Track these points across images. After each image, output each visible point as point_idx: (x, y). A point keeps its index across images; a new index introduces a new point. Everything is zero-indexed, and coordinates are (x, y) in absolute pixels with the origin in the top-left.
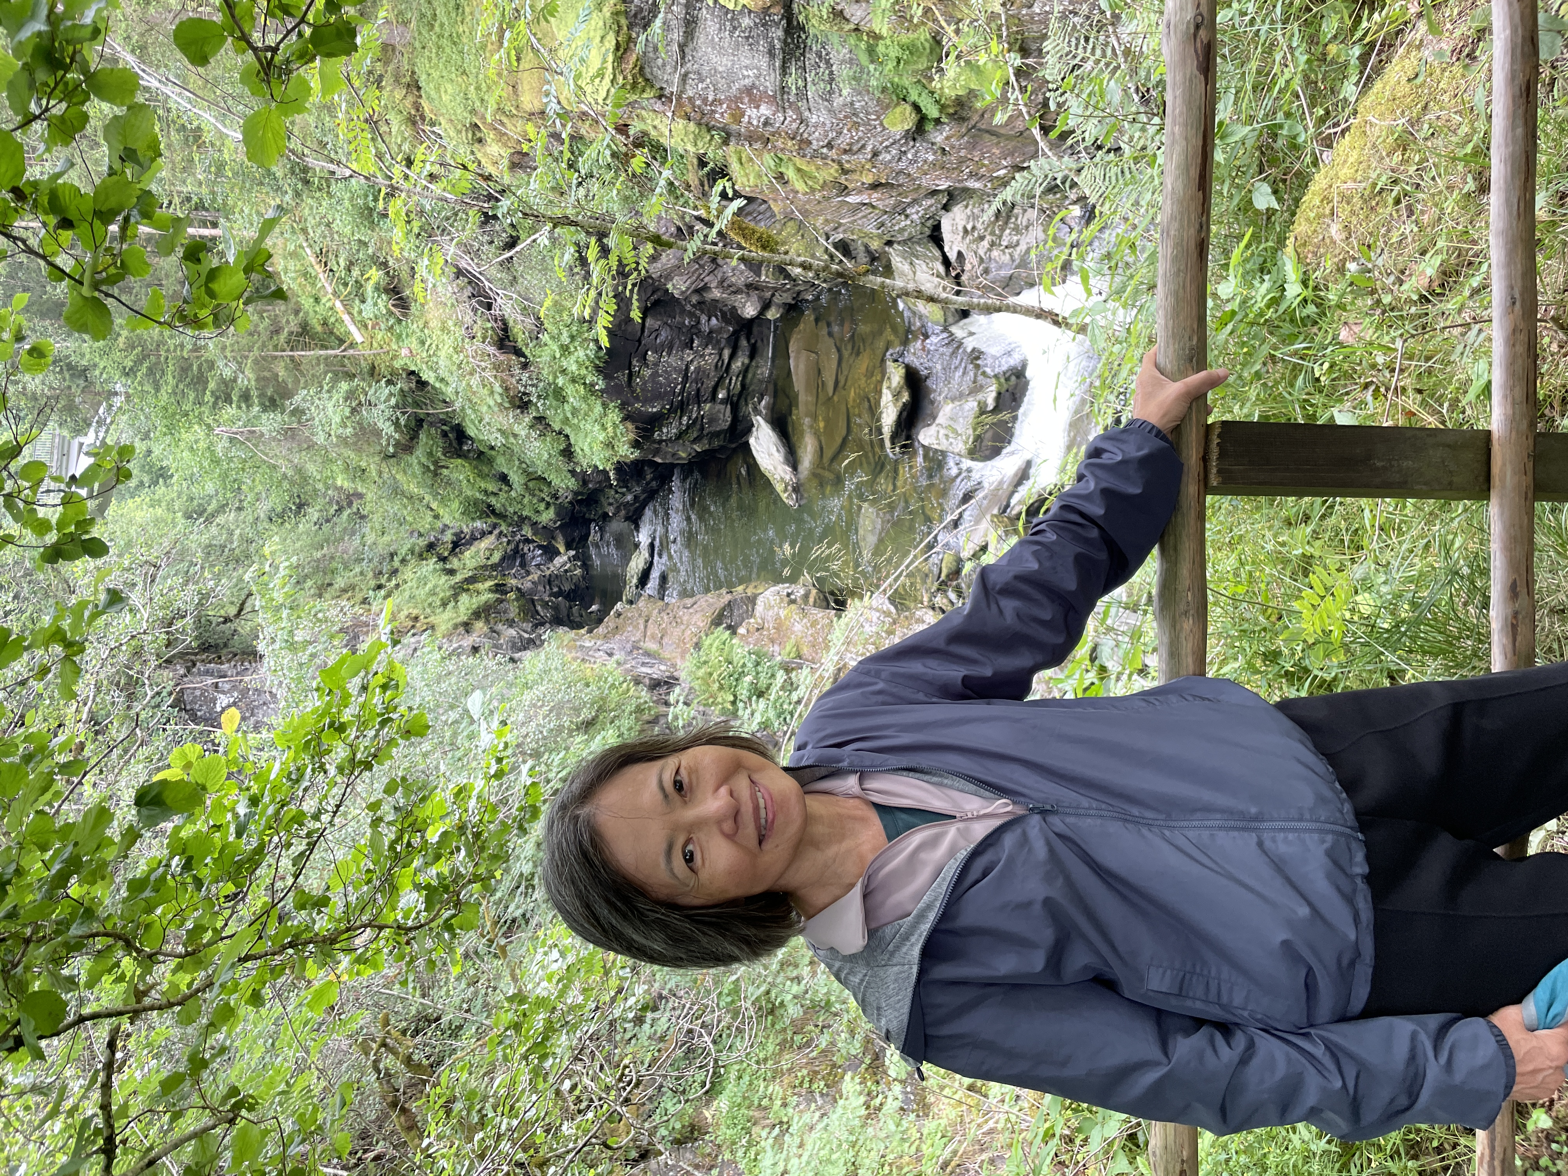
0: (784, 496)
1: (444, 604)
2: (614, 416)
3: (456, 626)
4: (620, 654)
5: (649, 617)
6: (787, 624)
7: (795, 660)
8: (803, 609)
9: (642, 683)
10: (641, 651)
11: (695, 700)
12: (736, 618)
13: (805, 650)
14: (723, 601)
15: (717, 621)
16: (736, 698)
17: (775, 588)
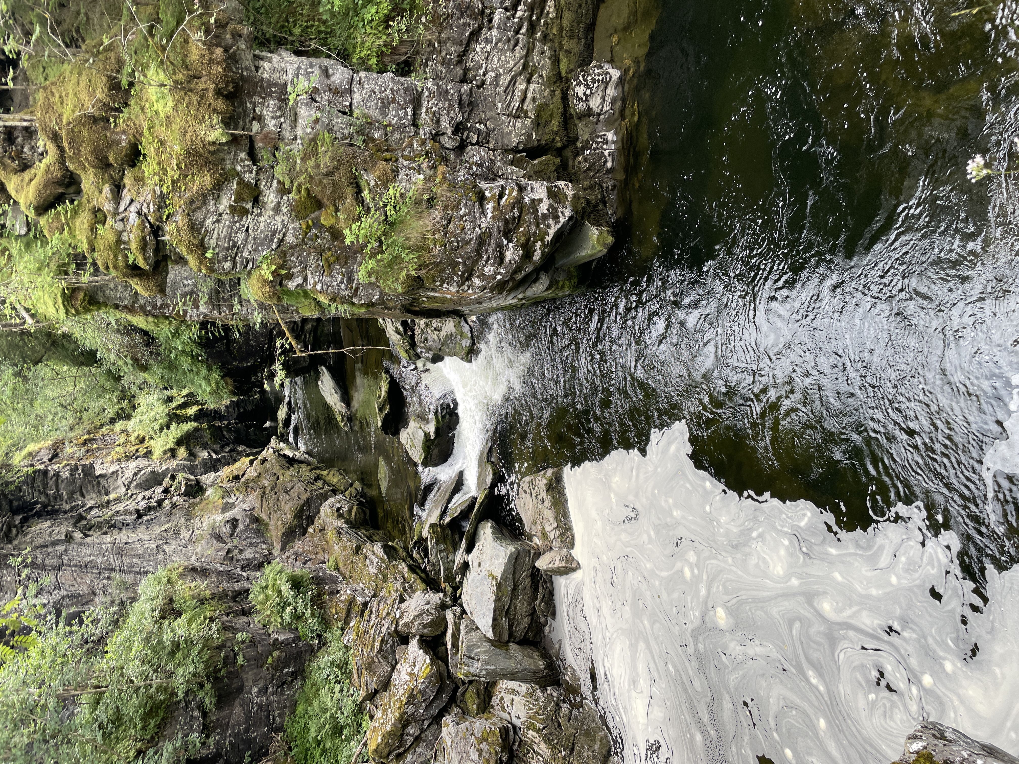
0: (342, 424)
1: (162, 429)
2: (215, 376)
3: (165, 452)
4: (241, 527)
5: (264, 493)
6: (331, 542)
7: (334, 573)
8: (340, 533)
9: (227, 595)
10: (255, 526)
11: (256, 619)
12: (313, 510)
13: (341, 565)
14: (305, 497)
15: (299, 515)
16: (283, 620)
17: (332, 500)
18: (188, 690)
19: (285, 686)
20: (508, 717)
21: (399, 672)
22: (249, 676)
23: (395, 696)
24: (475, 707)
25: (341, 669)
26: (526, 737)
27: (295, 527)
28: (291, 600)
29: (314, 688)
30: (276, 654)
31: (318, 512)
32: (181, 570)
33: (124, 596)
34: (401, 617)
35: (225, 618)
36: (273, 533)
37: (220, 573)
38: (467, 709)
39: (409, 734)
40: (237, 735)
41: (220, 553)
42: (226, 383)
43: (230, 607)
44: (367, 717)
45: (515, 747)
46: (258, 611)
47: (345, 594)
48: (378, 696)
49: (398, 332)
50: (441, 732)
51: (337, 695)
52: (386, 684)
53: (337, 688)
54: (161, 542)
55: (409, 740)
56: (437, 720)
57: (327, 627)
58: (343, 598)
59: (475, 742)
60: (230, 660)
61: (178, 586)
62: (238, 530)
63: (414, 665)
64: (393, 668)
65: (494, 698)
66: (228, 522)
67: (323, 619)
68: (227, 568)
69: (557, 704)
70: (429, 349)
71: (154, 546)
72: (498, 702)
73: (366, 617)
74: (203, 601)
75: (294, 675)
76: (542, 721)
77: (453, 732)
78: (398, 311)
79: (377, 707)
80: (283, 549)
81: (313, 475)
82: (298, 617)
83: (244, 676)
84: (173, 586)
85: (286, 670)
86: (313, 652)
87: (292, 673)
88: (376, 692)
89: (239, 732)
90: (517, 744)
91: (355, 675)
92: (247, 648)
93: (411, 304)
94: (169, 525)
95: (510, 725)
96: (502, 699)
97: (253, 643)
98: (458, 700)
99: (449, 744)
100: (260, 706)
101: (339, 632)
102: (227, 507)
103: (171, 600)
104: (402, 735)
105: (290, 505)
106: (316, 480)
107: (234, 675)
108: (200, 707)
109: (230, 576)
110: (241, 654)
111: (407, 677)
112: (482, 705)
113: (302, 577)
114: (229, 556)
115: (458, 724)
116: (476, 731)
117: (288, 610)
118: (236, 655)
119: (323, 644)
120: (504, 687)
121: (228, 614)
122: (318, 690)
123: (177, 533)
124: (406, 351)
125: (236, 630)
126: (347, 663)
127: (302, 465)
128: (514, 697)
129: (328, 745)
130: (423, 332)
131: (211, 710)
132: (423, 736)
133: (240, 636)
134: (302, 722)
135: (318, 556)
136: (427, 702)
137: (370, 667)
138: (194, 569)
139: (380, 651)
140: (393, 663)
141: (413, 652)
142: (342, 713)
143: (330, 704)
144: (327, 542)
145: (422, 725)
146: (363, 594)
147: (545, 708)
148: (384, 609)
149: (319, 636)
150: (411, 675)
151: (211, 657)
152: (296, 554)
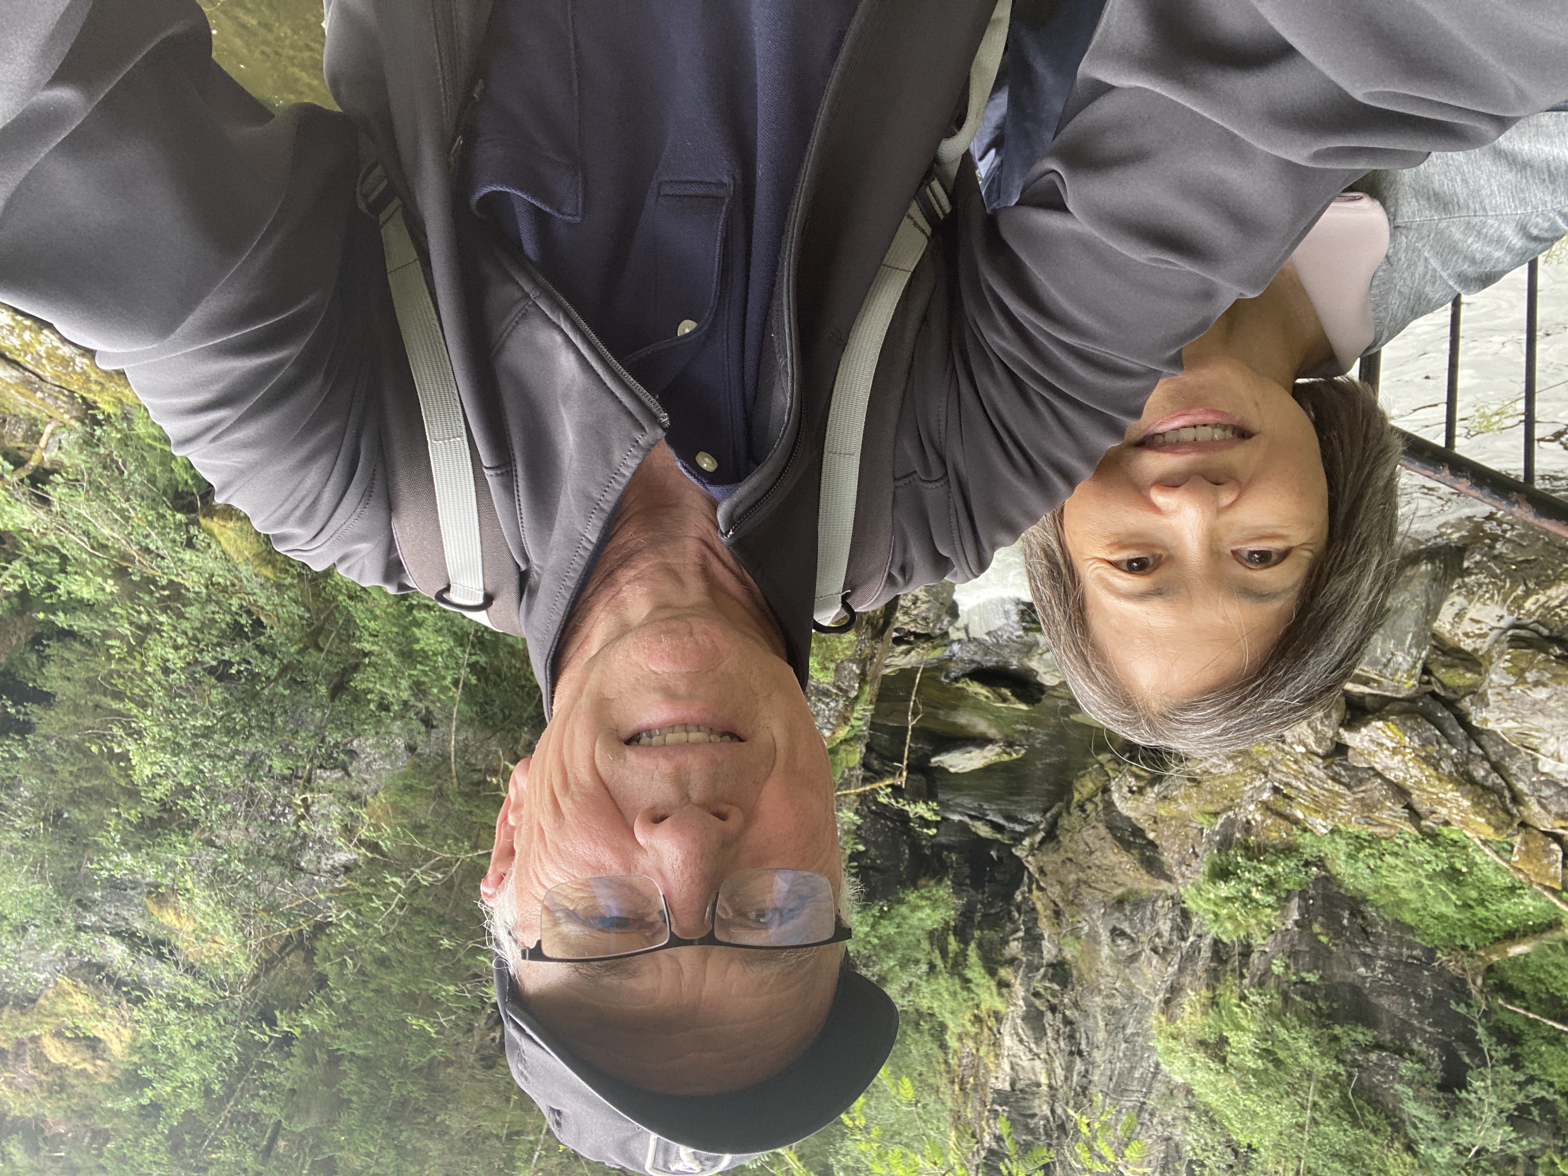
0: (1015, 756)
1: (969, 990)
2: (912, 897)
3: (1000, 995)
4: (1126, 927)
5: (1085, 882)
6: (1175, 813)
7: (1221, 821)
8: (1165, 797)
9: (1215, 970)
10: (1128, 909)
11: (1258, 941)
12: (1124, 825)
13: (1211, 808)
14: (1103, 831)
15: (1126, 845)
16: (1270, 906)
17: (1115, 797)
18: (1337, 1057)
19: (1369, 929)
20: (1496, 632)
21: (1386, 768)
22: (1339, 973)
23: (1420, 782)
24: (1468, 675)
25: (1363, 847)
26: (1533, 614)
27: (1142, 854)
28: (1243, 887)
29: (1383, 891)
30: (1316, 928)
31: (1128, 819)
32: (1163, 1019)
33: (1181, 1102)
34: (1305, 745)
35: (1246, 981)
36: (1144, 886)
37: (1181, 970)
38: (1470, 686)
39: (1485, 778)
40: (1422, 1014)
41: (1154, 962)
42: (925, 886)
43: (1233, 970)
44: (1445, 831)
45: (1545, 632)
46: (1249, 935)
47: (1253, 813)
48: (1417, 806)
49: (907, 652)
50: (1495, 733)
51: (1400, 862)
52: (1400, 791)
53: (1388, 858)
54: (1121, 1036)
55: (1494, 778)
56: (1474, 734)
57: (1297, 850)
58: (1258, 817)
59: (1521, 687)
60: (1308, 991)
61: (1185, 1029)
62: (1128, 930)
63: (1382, 745)
64: (1378, 775)
65: (1462, 645)
66: (1113, 941)
67: (1282, 851)
68: (1177, 959)
69: (1495, 558)
70: (939, 618)
71: (1124, 1045)
72: (1469, 641)
73: (1293, 793)
74: (1214, 1002)
75: (1355, 913)
76: (1514, 585)
77: (1497, 714)
78: (879, 646)
79: (1433, 812)
80: (1169, 879)
81: (1076, 812)
82: (1271, 885)
83: (1338, 979)
84: (1183, 1035)
85: (1345, 922)
86: (1328, 880)
87: (1352, 914)
88: (1409, 807)
89: (1419, 1009)
90: (1541, 629)
91: (1378, 830)
92: (1296, 964)
93: (874, 627)
94: (1099, 1018)
95: (1510, 632)
96: (1466, 635)
97: (1293, 955)
98: (1452, 696)
99: (1515, 724)
100: (1388, 970)
101: (1308, 835)
102: (1093, 937)
103: (1202, 1043)
104: (1483, 787)
105: (1109, 853)
106: (1084, 811)
107: (1331, 991)
108: (1366, 1049)
109: (1189, 958)
110: (1304, 974)
111: (1398, 758)
112: (1467, 664)
113: (1214, 864)
114: (1162, 953)
115: (1487, 705)
116: (1505, 682)
117: (1256, 894)
118: (1302, 981)
119: (1320, 863)
120: (1448, 627)
121: (1242, 976)
122: (1387, 887)
123: (1113, 1011)
124: (934, 648)
125: (1268, 971)
126: (1357, 837)
127: (1060, 822)
128: (1468, 616)
129: (1474, 894)
130: (915, 621)
131: (1374, 1037)
132: (1494, 758)
133: (1278, 968)
134: (1428, 920)
135: (1191, 835)
136: (1443, 740)
137: (1368, 807)
138: (1167, 1002)
139: (1348, 786)
140: (1371, 773)
141: (1362, 740)
142: (1429, 862)
143: (1411, 875)
144: (1172, 818)
145: (1476, 755)
146: (1260, 790)
147: (1495, 576)
148: (1287, 766)
149: (1307, 864)
150: (1395, 752)
151: (1297, 1014)
152: (1180, 864)
